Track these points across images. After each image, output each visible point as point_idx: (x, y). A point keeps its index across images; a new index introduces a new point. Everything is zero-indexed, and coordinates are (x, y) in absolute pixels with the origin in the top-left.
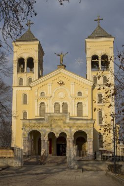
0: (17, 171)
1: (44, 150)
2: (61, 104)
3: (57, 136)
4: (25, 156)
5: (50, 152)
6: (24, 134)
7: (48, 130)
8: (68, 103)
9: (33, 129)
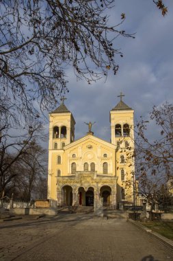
0: (52, 219)
1: (75, 201)
2: (89, 164)
3: (86, 190)
4: (58, 206)
5: (80, 203)
6: (58, 189)
7: (79, 185)
8: (96, 163)
9: (66, 184)
